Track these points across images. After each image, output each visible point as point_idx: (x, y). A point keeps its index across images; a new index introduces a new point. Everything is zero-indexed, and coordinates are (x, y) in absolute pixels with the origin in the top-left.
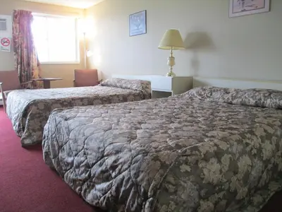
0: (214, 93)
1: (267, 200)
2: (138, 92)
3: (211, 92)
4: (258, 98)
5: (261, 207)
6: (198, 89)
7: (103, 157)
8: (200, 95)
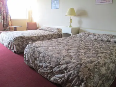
0: (89, 36)
1: (115, 78)
2: (57, 33)
3: (88, 35)
4: (108, 38)
5: (114, 80)
6: (83, 33)
7: (60, 64)
8: (84, 36)
